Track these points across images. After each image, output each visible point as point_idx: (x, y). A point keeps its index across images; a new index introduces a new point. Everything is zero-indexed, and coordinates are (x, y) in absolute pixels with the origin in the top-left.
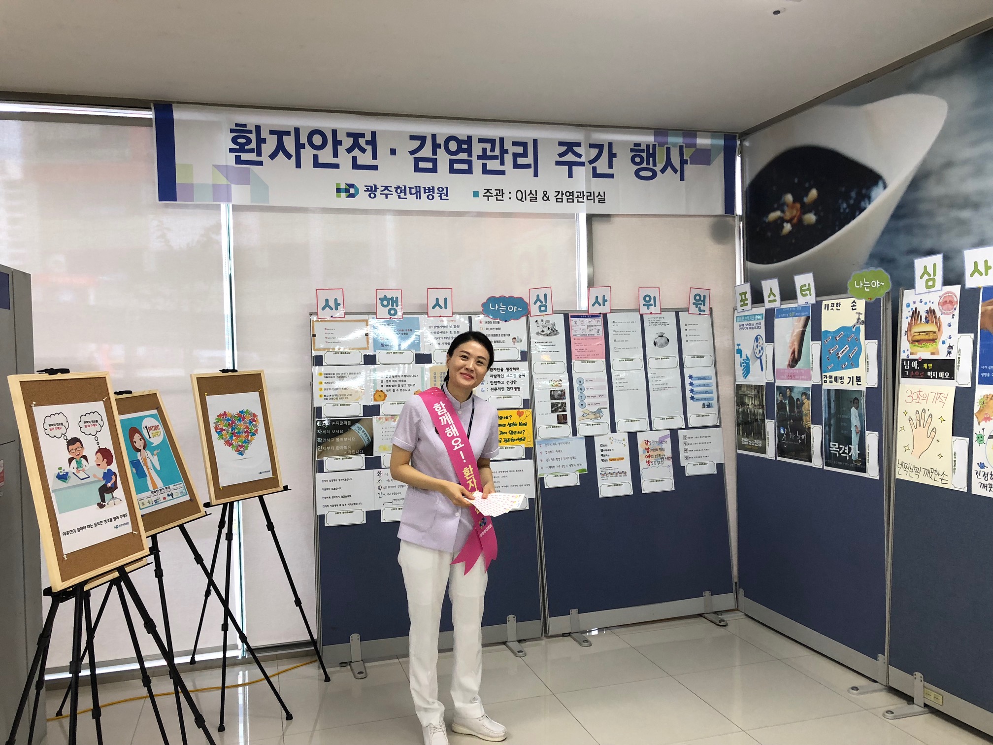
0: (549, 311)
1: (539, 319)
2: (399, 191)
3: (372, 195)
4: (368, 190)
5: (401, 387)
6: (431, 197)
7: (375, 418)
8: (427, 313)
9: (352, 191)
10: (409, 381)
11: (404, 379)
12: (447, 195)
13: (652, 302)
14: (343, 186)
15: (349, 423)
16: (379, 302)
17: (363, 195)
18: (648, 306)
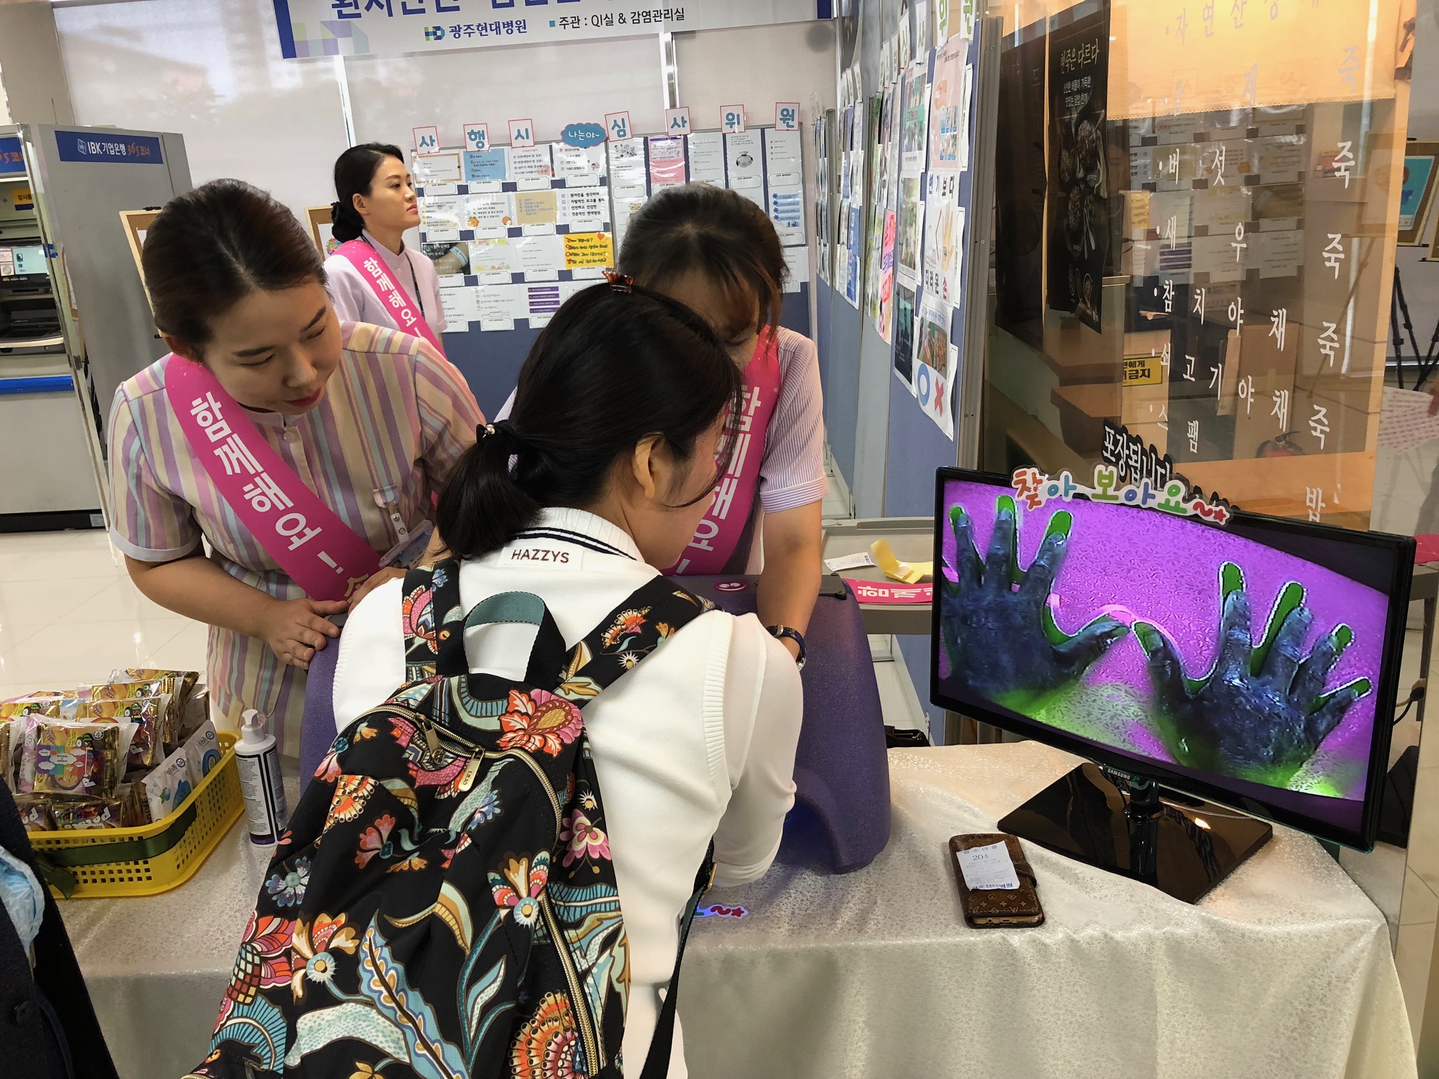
0: (629, 135)
1: (618, 144)
2: (480, 28)
3: (457, 36)
4: (453, 31)
5: (491, 214)
6: (510, 31)
7: (469, 243)
8: (510, 145)
9: (439, 33)
10: (498, 208)
11: (493, 206)
12: (525, 28)
13: (736, 121)
14: (431, 30)
15: (448, 246)
16: (467, 136)
17: (449, 36)
18: (731, 125)
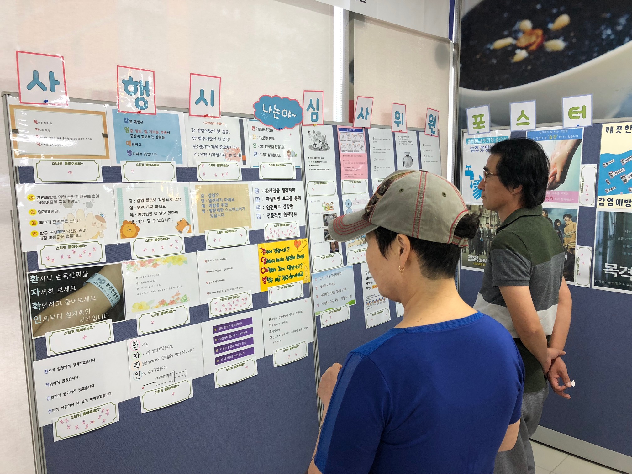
0: (320, 121)
1: (311, 129)
5: (159, 216)
7: (124, 264)
8: (189, 111)
10: (170, 206)
11: (162, 203)
13: (400, 120)
16: (122, 86)
18: (398, 123)
